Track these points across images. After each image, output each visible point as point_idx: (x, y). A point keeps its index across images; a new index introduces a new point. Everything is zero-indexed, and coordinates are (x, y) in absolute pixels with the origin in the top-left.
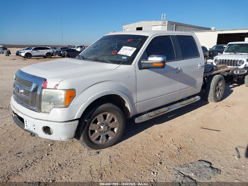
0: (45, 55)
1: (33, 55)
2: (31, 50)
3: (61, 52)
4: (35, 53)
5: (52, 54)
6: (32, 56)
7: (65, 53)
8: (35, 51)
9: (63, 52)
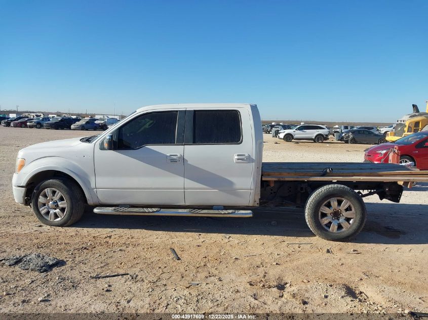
0: (314, 138)
1: (296, 136)
2: (294, 130)
3: (343, 134)
4: (298, 134)
5: (325, 136)
6: (293, 138)
7: (349, 136)
8: (298, 132)
9: (345, 135)
